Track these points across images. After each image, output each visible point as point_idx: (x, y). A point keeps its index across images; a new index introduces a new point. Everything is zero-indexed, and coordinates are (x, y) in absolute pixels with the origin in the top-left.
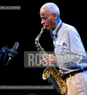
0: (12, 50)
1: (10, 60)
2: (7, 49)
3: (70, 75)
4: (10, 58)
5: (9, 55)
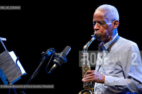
0: (61, 55)
1: (54, 67)
2: (54, 52)
4: (55, 65)
5: (55, 60)
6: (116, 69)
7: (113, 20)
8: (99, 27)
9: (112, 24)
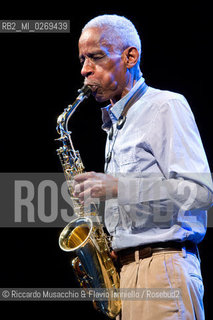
3: (137, 253)
6: (142, 160)
7: (124, 48)
8: (94, 68)
9: (122, 58)
